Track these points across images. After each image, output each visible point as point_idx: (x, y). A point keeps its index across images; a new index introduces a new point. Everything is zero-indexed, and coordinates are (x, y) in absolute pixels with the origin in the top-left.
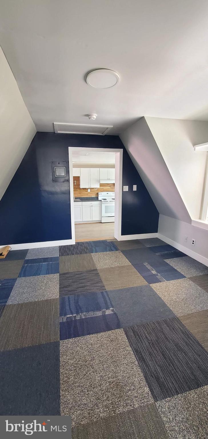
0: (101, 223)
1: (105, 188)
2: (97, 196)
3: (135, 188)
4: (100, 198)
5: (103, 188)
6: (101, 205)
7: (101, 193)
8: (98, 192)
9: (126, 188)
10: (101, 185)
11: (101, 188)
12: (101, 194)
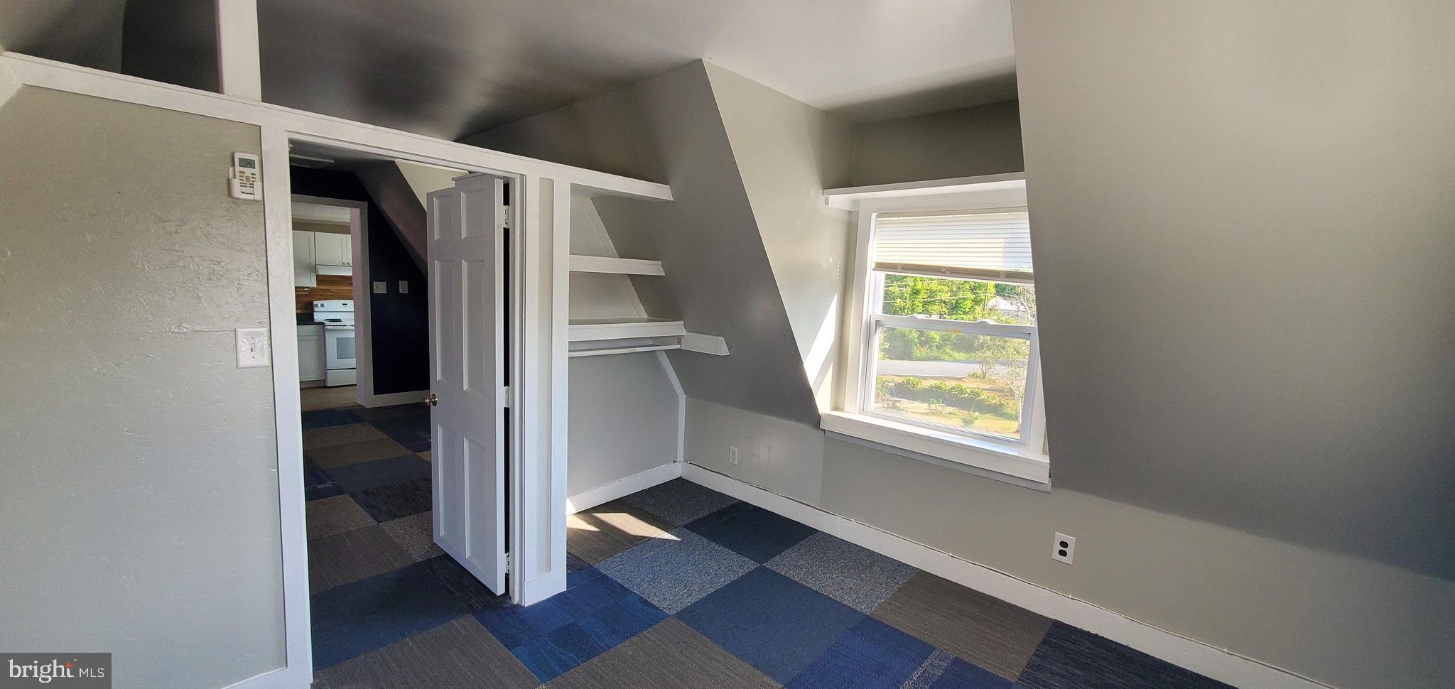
0: (326, 387)
1: (335, 288)
2: (308, 311)
3: (403, 287)
4: (318, 317)
5: (327, 287)
6: (324, 335)
7: (322, 302)
8: (311, 300)
9: (381, 288)
10: (322, 280)
11: (322, 287)
12: (322, 305)
